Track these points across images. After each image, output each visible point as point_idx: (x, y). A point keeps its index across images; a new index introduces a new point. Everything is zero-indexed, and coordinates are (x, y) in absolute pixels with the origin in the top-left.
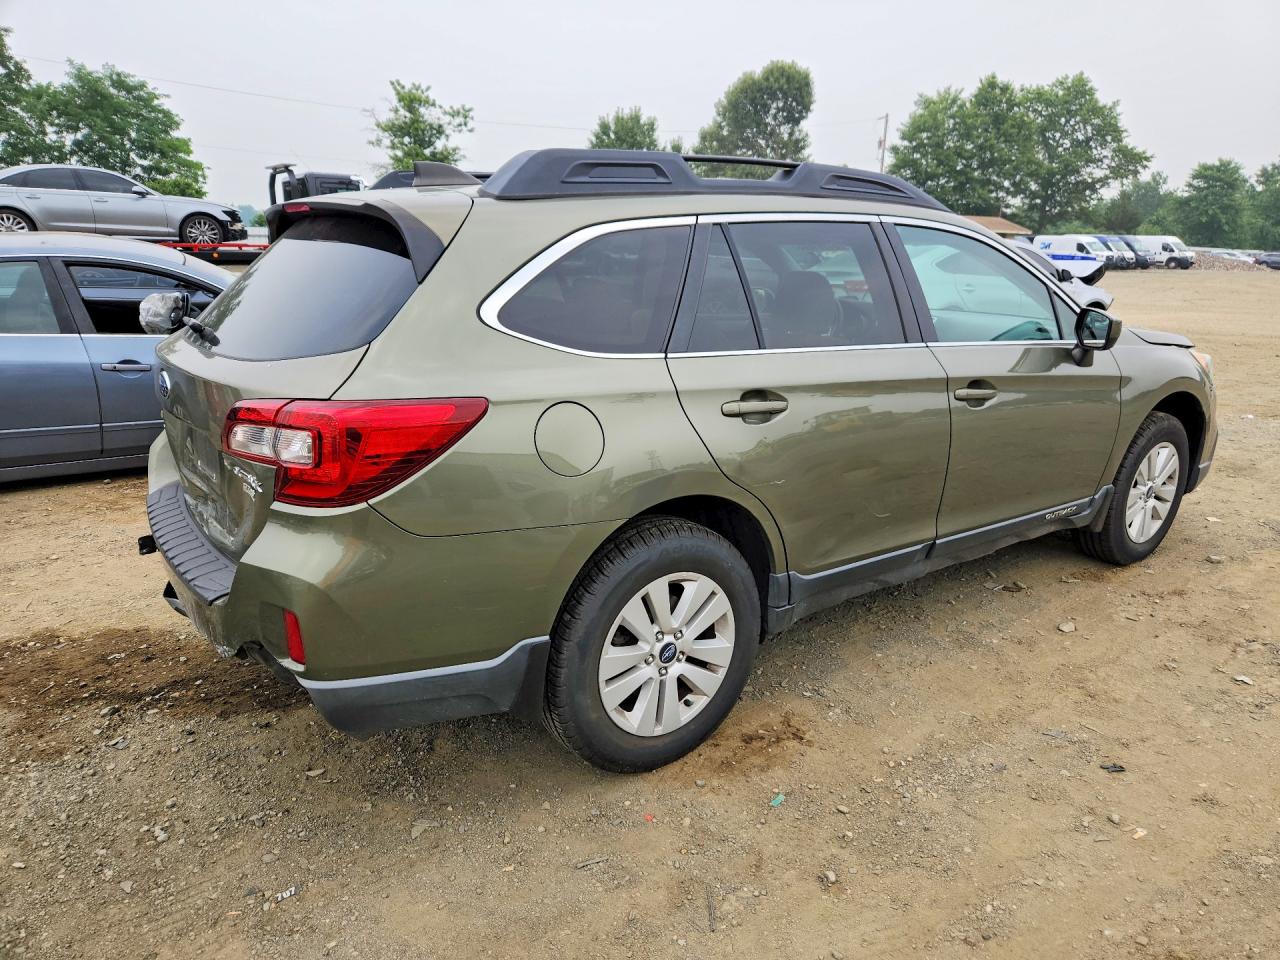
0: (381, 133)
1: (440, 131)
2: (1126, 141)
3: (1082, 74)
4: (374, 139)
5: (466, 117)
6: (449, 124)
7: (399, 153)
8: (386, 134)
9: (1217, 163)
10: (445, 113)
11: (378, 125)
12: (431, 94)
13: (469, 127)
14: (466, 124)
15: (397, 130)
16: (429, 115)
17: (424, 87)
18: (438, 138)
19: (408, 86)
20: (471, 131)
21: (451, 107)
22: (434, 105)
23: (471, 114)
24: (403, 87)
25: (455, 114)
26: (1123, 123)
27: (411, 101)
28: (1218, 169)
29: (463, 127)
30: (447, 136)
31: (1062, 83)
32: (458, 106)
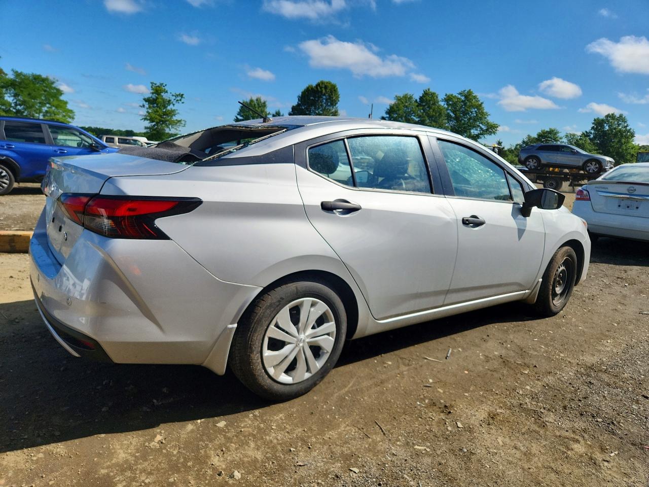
0: (144, 103)
1: (170, 102)
3: (470, 89)
4: (141, 104)
5: (182, 97)
6: (175, 100)
7: (150, 111)
8: (147, 103)
9: (549, 130)
10: (173, 96)
11: (144, 99)
12: (166, 88)
13: (182, 101)
14: (180, 100)
15: (150, 101)
16: (164, 95)
17: (164, 85)
18: (169, 105)
19: (158, 84)
20: (183, 103)
21: (175, 93)
22: (167, 92)
23: (184, 96)
24: (156, 84)
25: (177, 96)
27: (158, 90)
30: (173, 105)
31: (462, 93)
32: (178, 94)
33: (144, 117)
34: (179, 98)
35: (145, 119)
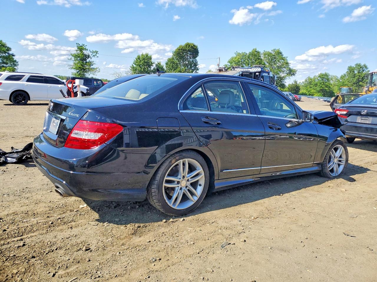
0: (72, 57)
1: (89, 57)
2: (290, 66)
4: (69, 58)
5: (97, 53)
6: (92, 55)
7: (76, 62)
10: (91, 52)
11: (71, 55)
12: (87, 47)
13: (97, 56)
14: (96, 55)
15: (76, 56)
16: (85, 52)
17: (85, 45)
18: (88, 58)
19: (81, 45)
20: (98, 57)
21: (93, 50)
22: (87, 50)
23: (98, 53)
24: (79, 45)
25: (93, 52)
26: (289, 62)
27: (81, 49)
29: (95, 56)
30: (91, 58)
31: (274, 51)
32: (94, 51)
33: (71, 67)
34: (94, 54)
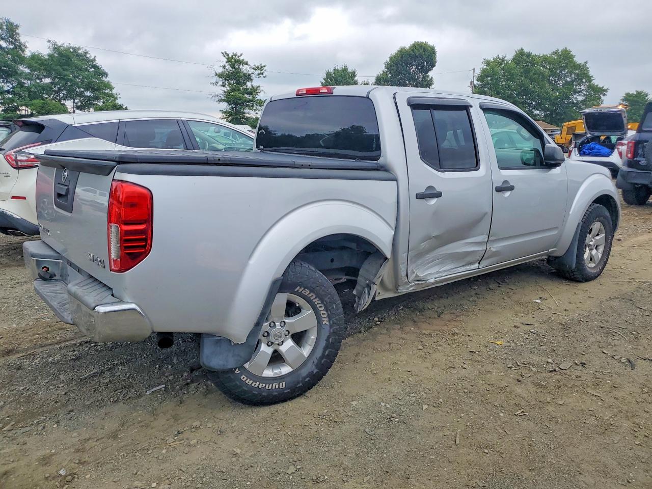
0: (218, 78)
1: (249, 77)
2: (593, 82)
3: (566, 48)
4: (214, 81)
5: (262, 70)
6: (253, 74)
8: (221, 79)
10: (252, 68)
11: (216, 74)
12: (244, 58)
13: (264, 76)
14: (262, 74)
15: (225, 77)
16: (245, 69)
17: (239, 54)
18: (248, 81)
19: (231, 54)
21: (255, 65)
22: (246, 64)
23: (265, 68)
24: (228, 55)
25: (256, 68)
26: (591, 73)
27: (235, 62)
28: (636, 96)
30: (253, 80)
31: (556, 53)
32: (258, 64)
33: (219, 98)
34: (259, 71)
35: (221, 100)
